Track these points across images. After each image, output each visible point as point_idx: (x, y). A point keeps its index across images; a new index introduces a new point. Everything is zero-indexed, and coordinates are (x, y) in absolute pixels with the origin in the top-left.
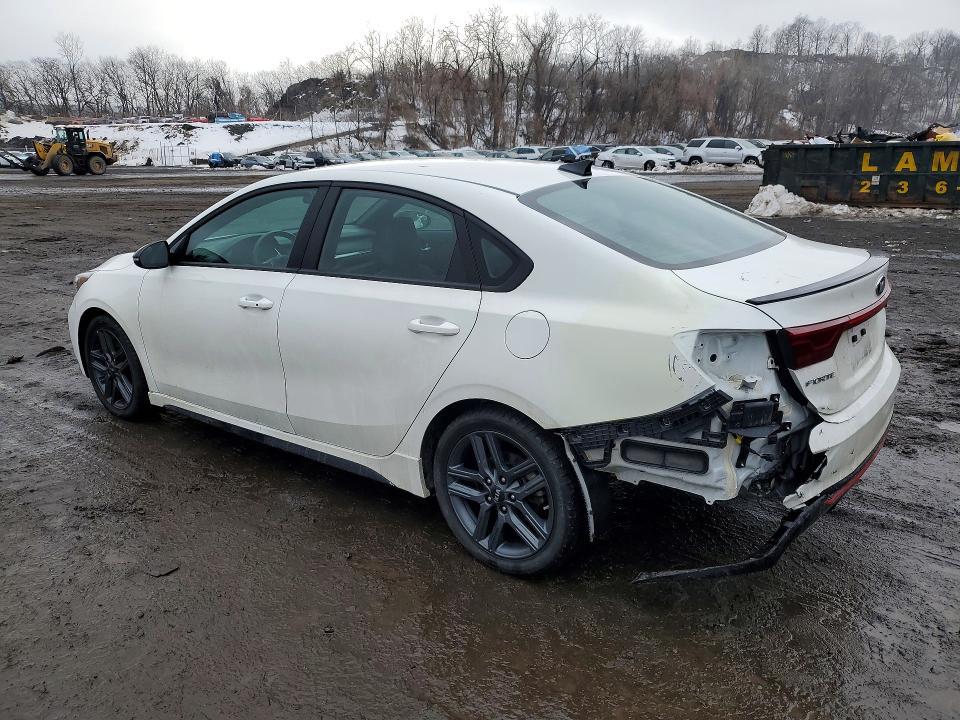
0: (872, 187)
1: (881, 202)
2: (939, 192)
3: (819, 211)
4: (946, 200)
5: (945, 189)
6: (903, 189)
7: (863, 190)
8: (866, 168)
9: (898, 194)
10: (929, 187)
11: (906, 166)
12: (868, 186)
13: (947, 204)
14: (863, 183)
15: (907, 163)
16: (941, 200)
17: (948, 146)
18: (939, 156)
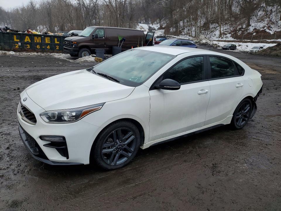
0: (19, 46)
1: (23, 51)
2: (38, 48)
3: (5, 53)
4: (40, 50)
5: (39, 47)
6: (28, 47)
7: (16, 47)
8: (15, 40)
9: (27, 48)
10: (35, 47)
11: (28, 40)
12: (18, 46)
13: (41, 51)
14: (16, 45)
15: (27, 39)
16: (39, 50)
17: (38, 35)
18: (36, 38)
